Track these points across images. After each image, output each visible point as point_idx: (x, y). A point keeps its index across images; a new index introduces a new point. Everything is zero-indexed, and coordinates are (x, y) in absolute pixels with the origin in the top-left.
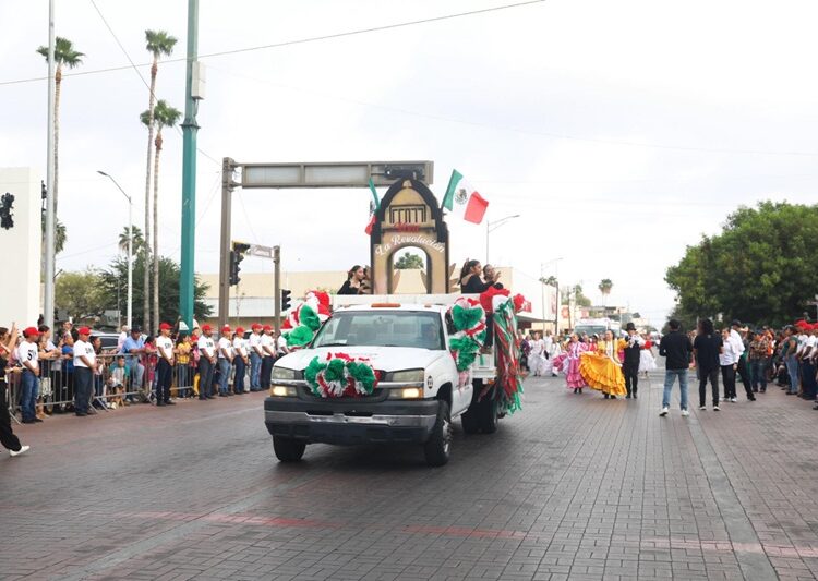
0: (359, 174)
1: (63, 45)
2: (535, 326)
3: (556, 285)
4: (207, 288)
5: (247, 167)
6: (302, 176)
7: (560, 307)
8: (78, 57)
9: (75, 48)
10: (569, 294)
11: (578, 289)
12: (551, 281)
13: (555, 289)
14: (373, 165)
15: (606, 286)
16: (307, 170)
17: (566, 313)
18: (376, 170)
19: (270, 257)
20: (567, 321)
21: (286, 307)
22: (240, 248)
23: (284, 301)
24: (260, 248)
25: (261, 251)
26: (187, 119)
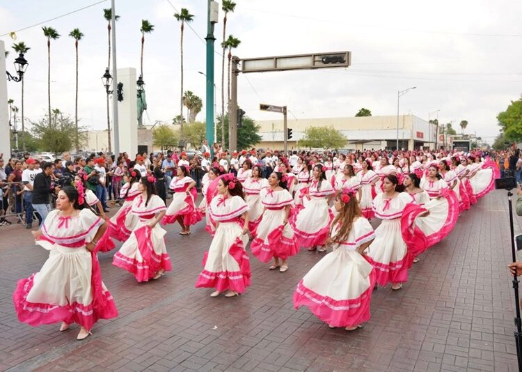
0: (308, 61)
1: (185, 11)
2: (425, 145)
3: (437, 124)
4: (260, 127)
5: (245, 61)
6: (276, 64)
7: (439, 135)
8: (192, 18)
9: (190, 13)
10: (444, 128)
11: (449, 125)
12: (435, 122)
13: (436, 126)
14: (315, 55)
15: (464, 124)
16: (278, 60)
17: (442, 138)
18: (317, 58)
19: (281, 112)
20: (442, 142)
21: (290, 137)
22: (264, 107)
23: (289, 135)
24: (275, 107)
25: (276, 109)
26: (208, 35)
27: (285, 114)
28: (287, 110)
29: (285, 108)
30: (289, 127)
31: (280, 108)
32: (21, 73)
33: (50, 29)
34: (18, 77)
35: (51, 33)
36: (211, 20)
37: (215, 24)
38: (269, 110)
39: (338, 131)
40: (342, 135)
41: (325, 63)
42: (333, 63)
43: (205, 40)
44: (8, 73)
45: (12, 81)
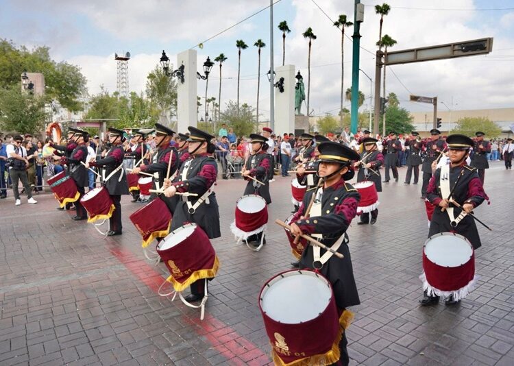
0: (447, 51)
4: (413, 118)
5: (388, 54)
6: (416, 56)
14: (455, 45)
16: (418, 52)
18: (456, 47)
19: (431, 103)
21: (439, 126)
22: (414, 98)
23: (438, 124)
24: (425, 98)
25: (427, 100)
26: (355, 33)
27: (435, 104)
28: (438, 100)
29: (435, 99)
30: (438, 117)
31: (431, 99)
32: (207, 73)
33: (241, 41)
34: (205, 76)
35: (241, 45)
36: (357, 20)
37: (361, 23)
38: (419, 101)
39: (492, 122)
40: (497, 125)
41: (464, 51)
42: (472, 51)
43: (352, 39)
44: (198, 73)
45: (201, 79)
